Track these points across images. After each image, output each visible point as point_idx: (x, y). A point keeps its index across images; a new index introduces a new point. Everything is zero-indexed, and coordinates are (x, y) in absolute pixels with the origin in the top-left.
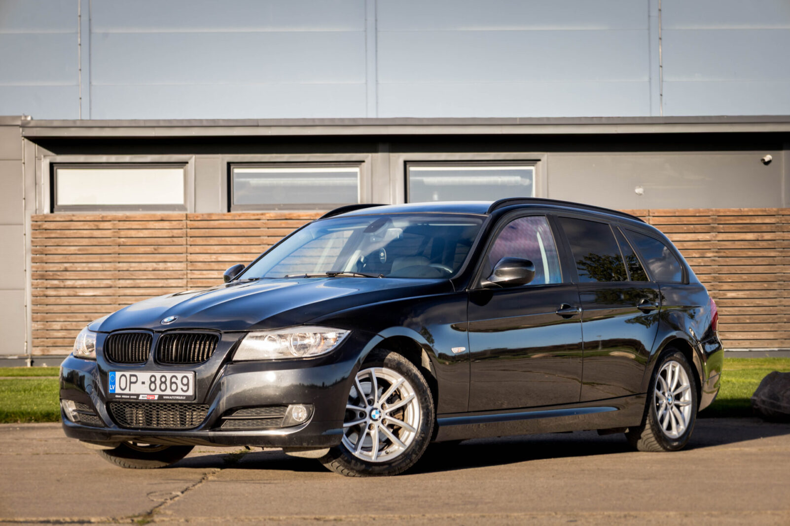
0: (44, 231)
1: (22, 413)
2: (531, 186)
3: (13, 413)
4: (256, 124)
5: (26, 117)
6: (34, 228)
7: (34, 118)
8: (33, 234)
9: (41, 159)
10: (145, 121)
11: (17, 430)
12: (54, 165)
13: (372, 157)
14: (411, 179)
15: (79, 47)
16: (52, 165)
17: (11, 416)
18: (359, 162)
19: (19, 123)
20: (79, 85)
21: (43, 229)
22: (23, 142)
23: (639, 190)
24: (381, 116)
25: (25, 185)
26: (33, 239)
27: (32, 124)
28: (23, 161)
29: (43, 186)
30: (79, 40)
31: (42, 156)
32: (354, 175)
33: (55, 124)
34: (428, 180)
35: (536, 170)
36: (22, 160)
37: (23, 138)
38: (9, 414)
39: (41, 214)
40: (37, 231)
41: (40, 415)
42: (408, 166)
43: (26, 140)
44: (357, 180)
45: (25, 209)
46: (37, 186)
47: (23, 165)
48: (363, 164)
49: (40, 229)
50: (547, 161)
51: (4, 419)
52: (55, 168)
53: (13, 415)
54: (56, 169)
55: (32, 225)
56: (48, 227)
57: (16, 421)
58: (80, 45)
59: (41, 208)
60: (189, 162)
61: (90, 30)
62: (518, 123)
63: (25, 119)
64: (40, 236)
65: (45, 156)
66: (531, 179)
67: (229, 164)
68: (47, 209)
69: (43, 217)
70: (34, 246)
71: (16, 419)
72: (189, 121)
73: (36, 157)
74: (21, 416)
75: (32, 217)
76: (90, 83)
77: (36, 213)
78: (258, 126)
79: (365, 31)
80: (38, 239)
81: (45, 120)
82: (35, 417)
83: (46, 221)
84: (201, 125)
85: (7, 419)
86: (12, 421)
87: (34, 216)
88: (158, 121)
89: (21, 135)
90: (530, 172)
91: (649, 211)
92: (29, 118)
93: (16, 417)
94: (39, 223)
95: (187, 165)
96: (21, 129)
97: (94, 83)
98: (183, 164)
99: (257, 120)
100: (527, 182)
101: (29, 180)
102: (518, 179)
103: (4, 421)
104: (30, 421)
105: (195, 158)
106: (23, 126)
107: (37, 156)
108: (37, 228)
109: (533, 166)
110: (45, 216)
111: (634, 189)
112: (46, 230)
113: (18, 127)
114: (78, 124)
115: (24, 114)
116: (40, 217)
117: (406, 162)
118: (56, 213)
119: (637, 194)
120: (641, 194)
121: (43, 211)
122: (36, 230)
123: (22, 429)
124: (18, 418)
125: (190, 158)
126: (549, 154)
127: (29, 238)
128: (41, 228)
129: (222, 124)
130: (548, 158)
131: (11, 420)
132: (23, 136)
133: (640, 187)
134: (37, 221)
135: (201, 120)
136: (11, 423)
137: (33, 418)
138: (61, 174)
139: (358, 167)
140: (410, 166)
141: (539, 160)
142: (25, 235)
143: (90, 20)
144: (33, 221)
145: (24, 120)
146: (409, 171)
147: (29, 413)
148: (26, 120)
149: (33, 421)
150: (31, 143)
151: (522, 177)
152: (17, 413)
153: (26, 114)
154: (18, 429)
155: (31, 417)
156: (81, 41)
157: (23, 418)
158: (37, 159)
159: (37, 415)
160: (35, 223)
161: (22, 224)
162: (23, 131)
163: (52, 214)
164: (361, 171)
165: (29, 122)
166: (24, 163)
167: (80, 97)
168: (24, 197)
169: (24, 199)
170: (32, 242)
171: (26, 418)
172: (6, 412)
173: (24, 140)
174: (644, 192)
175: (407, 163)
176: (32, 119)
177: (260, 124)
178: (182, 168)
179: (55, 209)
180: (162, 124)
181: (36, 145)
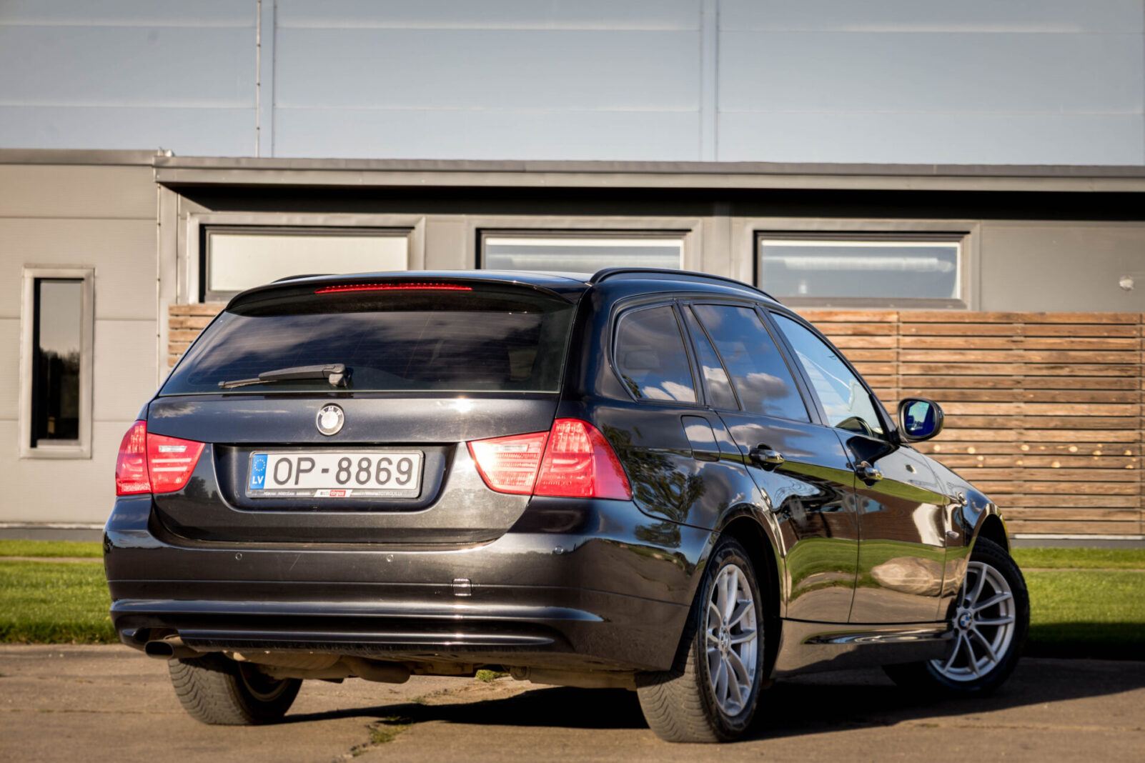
0: (189, 331)
1: (80, 628)
2: (952, 275)
3: (66, 627)
4: (520, 169)
5: (164, 152)
6: (173, 326)
7: (177, 154)
8: (171, 335)
9: (185, 219)
10: (347, 161)
11: (58, 658)
12: (207, 228)
13: (703, 224)
14: (764, 259)
15: (258, 48)
16: (203, 228)
17: (61, 631)
18: (683, 232)
19: (152, 161)
20: (256, 109)
21: (187, 328)
22: (158, 190)
23: (1125, 283)
24: (722, 159)
25: (160, 258)
26: (172, 344)
27: (171, 163)
28: (158, 221)
29: (188, 261)
30: (258, 37)
31: (188, 214)
32: (675, 251)
33: (208, 164)
34: (793, 261)
35: (963, 248)
36: (156, 219)
37: (159, 185)
38: (57, 629)
39: (185, 305)
40: (179, 331)
41: (109, 631)
42: (759, 239)
43: (163, 188)
44: (679, 260)
45: (160, 297)
46: (179, 260)
47: (158, 227)
48: (689, 234)
49: (182, 328)
50: (981, 234)
51: (50, 636)
52: (208, 233)
53: (64, 631)
54: (210, 235)
55: (170, 322)
56: (195, 325)
57: (68, 641)
58: (259, 45)
59: (184, 294)
60: (416, 226)
61: (275, 24)
62: (935, 172)
63: (162, 154)
64: (182, 339)
65: (192, 214)
66: (954, 262)
67: (479, 232)
68: (193, 297)
69: (187, 309)
70: (173, 354)
71: (69, 636)
72: (416, 161)
73: (177, 215)
74: (78, 632)
75: (171, 309)
76: (274, 105)
77: (177, 302)
78: (524, 172)
79: (700, 31)
80: (179, 343)
81: (192, 157)
82: (100, 634)
83: (191, 316)
84: (434, 168)
85: (56, 637)
86: (63, 640)
87: (174, 307)
88: (368, 161)
89: (154, 180)
90: (954, 251)
91: (1141, 316)
92: (169, 154)
93: (69, 634)
94: (181, 318)
95: (413, 231)
96: (154, 171)
97: (280, 104)
98: (406, 230)
99: (523, 163)
100: (947, 266)
101: (167, 251)
102: (933, 261)
103: (48, 640)
104: (91, 641)
105: (426, 221)
106: (157, 166)
107: (179, 212)
108: (178, 326)
109: (958, 241)
110: (191, 308)
111: (1118, 281)
112: (191, 329)
113: (150, 168)
114: (244, 164)
115: (161, 148)
116: (183, 309)
117: (756, 233)
118: (208, 303)
119: (1122, 288)
120: (1128, 289)
121: (188, 299)
122: (176, 329)
123: (69, 655)
124: (73, 636)
125: (418, 221)
126: (983, 222)
127: (164, 342)
128: (184, 326)
129: (467, 167)
130: (981, 230)
131: (61, 638)
132: (157, 182)
133: (1127, 278)
134: (177, 315)
135: (435, 161)
136: (60, 643)
137: (97, 636)
138: (218, 242)
139: (680, 238)
140: (763, 239)
141: (968, 233)
142: (159, 336)
143: (275, 7)
144: (172, 315)
145: (161, 156)
146: (762, 246)
147: (91, 627)
148: (164, 156)
149: (97, 641)
150: (171, 193)
151: (940, 258)
152: (70, 626)
153: (164, 148)
154: (61, 655)
155: (94, 635)
156: (261, 39)
157: (81, 635)
158: (179, 218)
159: (105, 631)
160: (175, 318)
161: (155, 320)
162: (157, 173)
163: (202, 305)
164: (685, 244)
165: (167, 160)
166: (160, 224)
167: (257, 126)
168: (158, 277)
169: (159, 280)
170: (170, 347)
171: (85, 635)
172: (52, 625)
173: (160, 188)
174: (1134, 285)
175: (759, 234)
176: (173, 155)
177: (528, 168)
178: (405, 236)
179: (206, 297)
180: (374, 166)
181: (179, 196)
